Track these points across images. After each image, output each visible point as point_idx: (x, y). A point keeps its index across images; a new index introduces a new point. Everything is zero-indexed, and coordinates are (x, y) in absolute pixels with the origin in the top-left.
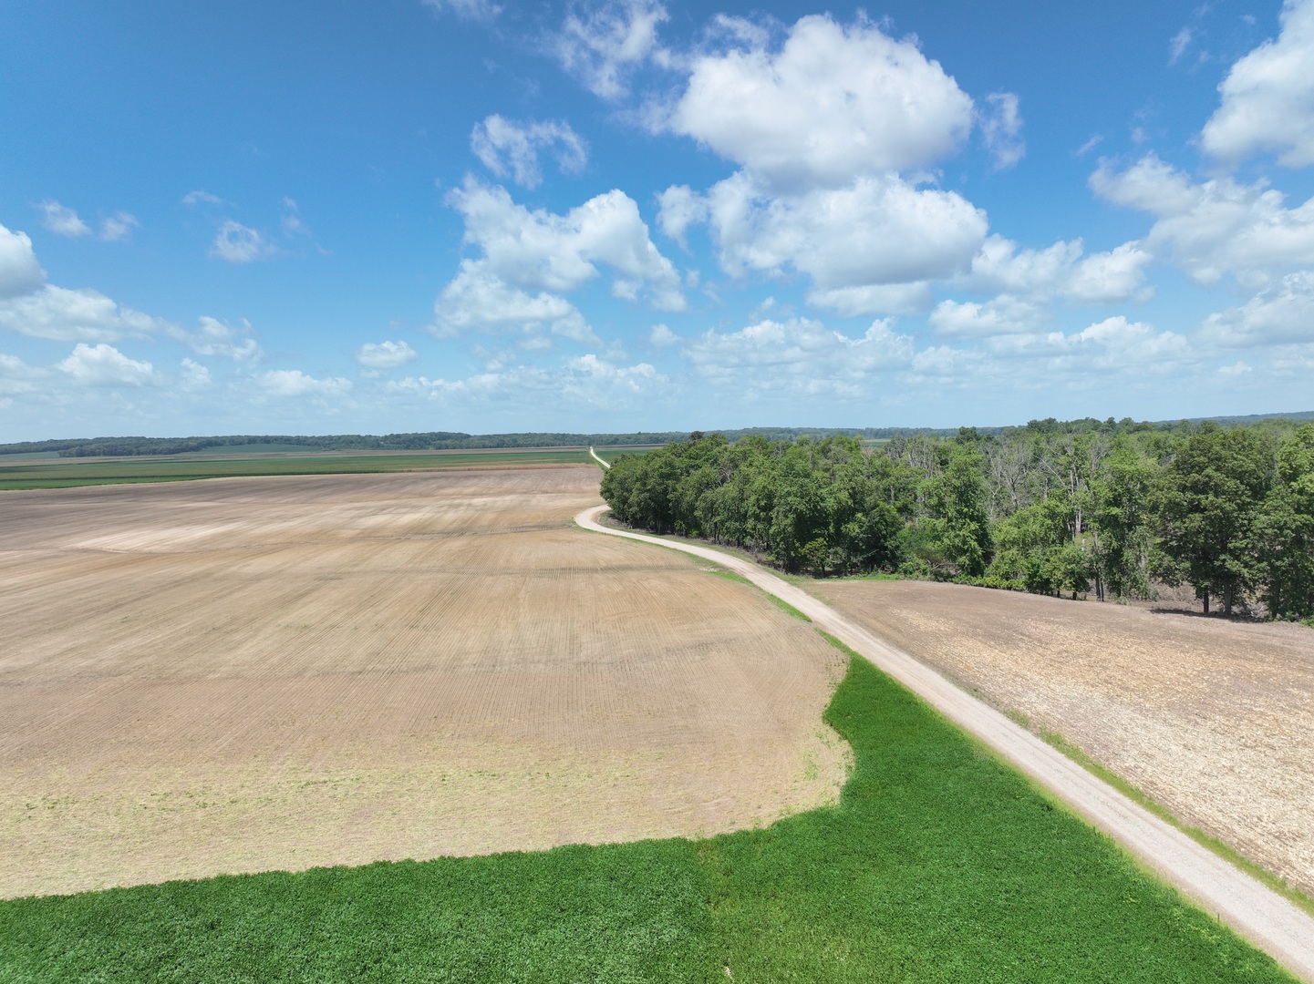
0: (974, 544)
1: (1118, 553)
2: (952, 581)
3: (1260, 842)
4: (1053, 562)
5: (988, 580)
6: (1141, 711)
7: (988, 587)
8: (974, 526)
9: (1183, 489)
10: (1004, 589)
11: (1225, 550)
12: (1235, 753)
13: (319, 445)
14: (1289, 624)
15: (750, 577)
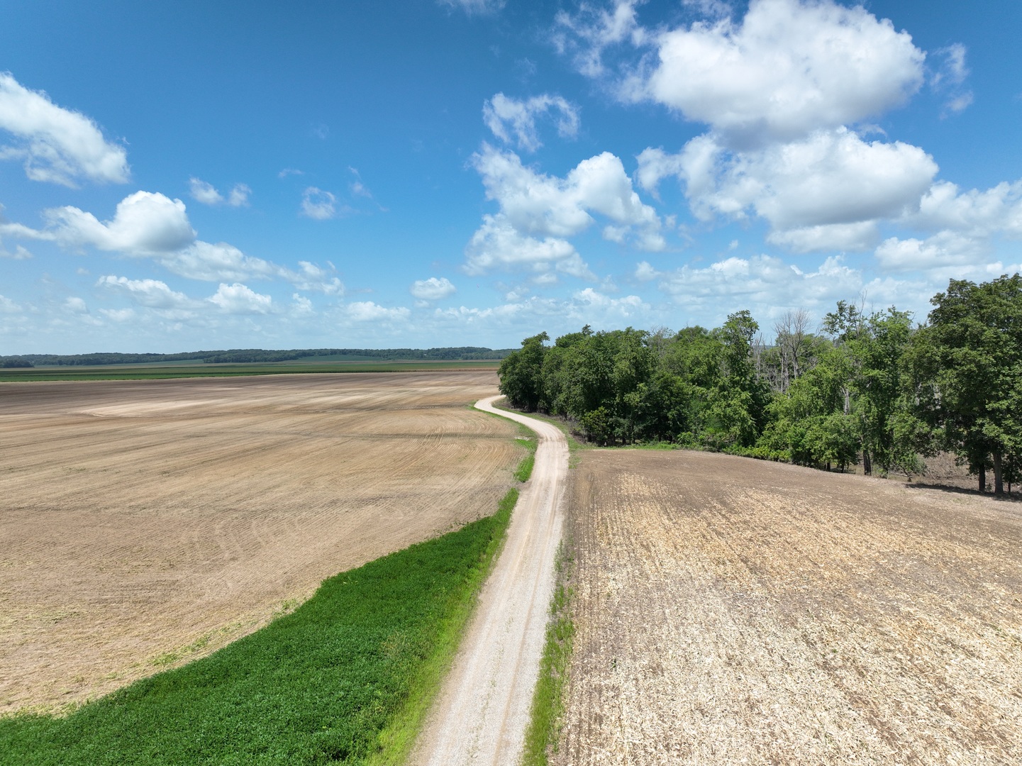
0: (745, 413)
2: (725, 452)
5: (757, 451)
7: (756, 457)
9: (939, 341)
10: (771, 460)
13: (380, 356)
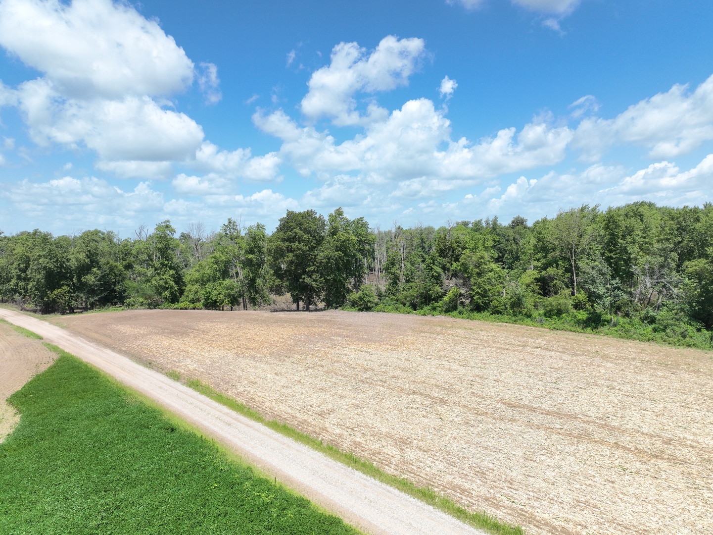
0: (172, 283)
1: (253, 281)
2: (159, 308)
3: (310, 420)
4: (218, 290)
5: (182, 305)
6: (254, 359)
7: (181, 309)
8: (172, 272)
9: (284, 240)
10: (191, 309)
11: (304, 272)
12: (303, 372)
14: (334, 310)
15: (9, 319)
